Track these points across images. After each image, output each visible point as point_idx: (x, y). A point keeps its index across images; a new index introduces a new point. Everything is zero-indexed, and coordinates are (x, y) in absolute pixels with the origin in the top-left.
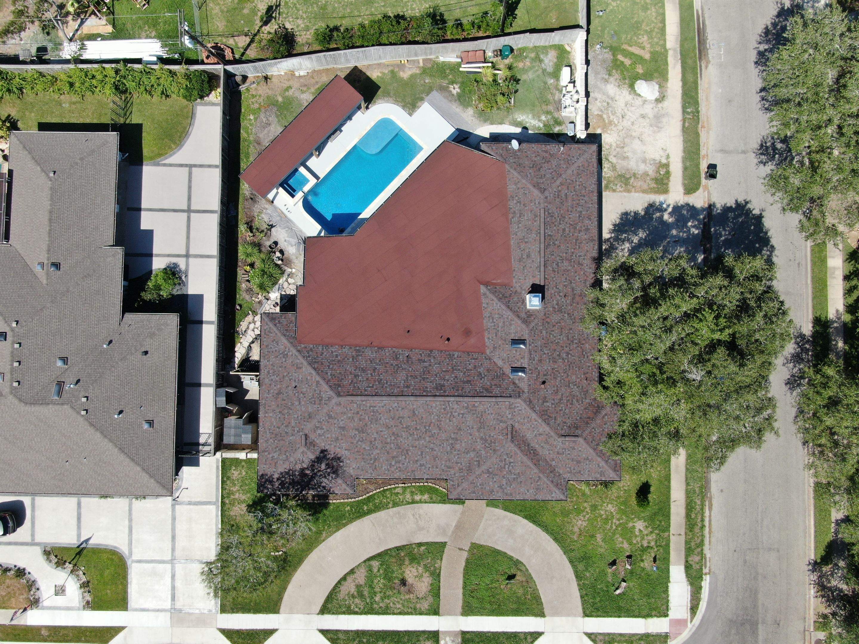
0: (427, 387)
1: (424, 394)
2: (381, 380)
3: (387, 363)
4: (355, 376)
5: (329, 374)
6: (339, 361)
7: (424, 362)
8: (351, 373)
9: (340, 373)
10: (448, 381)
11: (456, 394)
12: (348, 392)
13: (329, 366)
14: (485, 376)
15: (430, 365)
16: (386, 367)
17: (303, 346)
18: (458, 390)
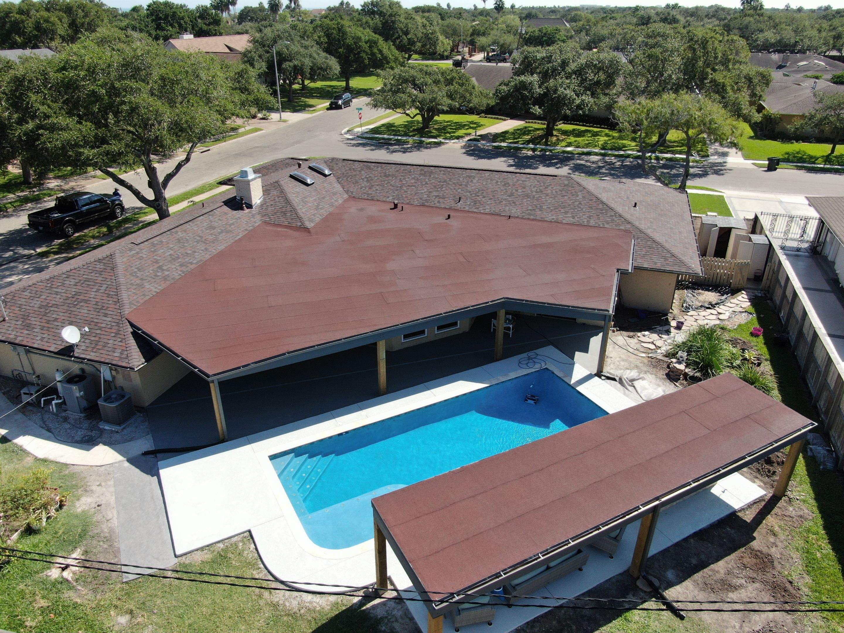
0: (444, 174)
1: (449, 170)
2: (503, 185)
3: (491, 199)
4: (541, 191)
5: (580, 197)
6: (564, 207)
7: (437, 196)
8: (547, 195)
9: (563, 196)
10: (414, 178)
11: (409, 167)
12: (553, 179)
13: (580, 203)
14: (363, 179)
15: (430, 192)
16: (494, 196)
17: (622, 227)
18: (404, 170)
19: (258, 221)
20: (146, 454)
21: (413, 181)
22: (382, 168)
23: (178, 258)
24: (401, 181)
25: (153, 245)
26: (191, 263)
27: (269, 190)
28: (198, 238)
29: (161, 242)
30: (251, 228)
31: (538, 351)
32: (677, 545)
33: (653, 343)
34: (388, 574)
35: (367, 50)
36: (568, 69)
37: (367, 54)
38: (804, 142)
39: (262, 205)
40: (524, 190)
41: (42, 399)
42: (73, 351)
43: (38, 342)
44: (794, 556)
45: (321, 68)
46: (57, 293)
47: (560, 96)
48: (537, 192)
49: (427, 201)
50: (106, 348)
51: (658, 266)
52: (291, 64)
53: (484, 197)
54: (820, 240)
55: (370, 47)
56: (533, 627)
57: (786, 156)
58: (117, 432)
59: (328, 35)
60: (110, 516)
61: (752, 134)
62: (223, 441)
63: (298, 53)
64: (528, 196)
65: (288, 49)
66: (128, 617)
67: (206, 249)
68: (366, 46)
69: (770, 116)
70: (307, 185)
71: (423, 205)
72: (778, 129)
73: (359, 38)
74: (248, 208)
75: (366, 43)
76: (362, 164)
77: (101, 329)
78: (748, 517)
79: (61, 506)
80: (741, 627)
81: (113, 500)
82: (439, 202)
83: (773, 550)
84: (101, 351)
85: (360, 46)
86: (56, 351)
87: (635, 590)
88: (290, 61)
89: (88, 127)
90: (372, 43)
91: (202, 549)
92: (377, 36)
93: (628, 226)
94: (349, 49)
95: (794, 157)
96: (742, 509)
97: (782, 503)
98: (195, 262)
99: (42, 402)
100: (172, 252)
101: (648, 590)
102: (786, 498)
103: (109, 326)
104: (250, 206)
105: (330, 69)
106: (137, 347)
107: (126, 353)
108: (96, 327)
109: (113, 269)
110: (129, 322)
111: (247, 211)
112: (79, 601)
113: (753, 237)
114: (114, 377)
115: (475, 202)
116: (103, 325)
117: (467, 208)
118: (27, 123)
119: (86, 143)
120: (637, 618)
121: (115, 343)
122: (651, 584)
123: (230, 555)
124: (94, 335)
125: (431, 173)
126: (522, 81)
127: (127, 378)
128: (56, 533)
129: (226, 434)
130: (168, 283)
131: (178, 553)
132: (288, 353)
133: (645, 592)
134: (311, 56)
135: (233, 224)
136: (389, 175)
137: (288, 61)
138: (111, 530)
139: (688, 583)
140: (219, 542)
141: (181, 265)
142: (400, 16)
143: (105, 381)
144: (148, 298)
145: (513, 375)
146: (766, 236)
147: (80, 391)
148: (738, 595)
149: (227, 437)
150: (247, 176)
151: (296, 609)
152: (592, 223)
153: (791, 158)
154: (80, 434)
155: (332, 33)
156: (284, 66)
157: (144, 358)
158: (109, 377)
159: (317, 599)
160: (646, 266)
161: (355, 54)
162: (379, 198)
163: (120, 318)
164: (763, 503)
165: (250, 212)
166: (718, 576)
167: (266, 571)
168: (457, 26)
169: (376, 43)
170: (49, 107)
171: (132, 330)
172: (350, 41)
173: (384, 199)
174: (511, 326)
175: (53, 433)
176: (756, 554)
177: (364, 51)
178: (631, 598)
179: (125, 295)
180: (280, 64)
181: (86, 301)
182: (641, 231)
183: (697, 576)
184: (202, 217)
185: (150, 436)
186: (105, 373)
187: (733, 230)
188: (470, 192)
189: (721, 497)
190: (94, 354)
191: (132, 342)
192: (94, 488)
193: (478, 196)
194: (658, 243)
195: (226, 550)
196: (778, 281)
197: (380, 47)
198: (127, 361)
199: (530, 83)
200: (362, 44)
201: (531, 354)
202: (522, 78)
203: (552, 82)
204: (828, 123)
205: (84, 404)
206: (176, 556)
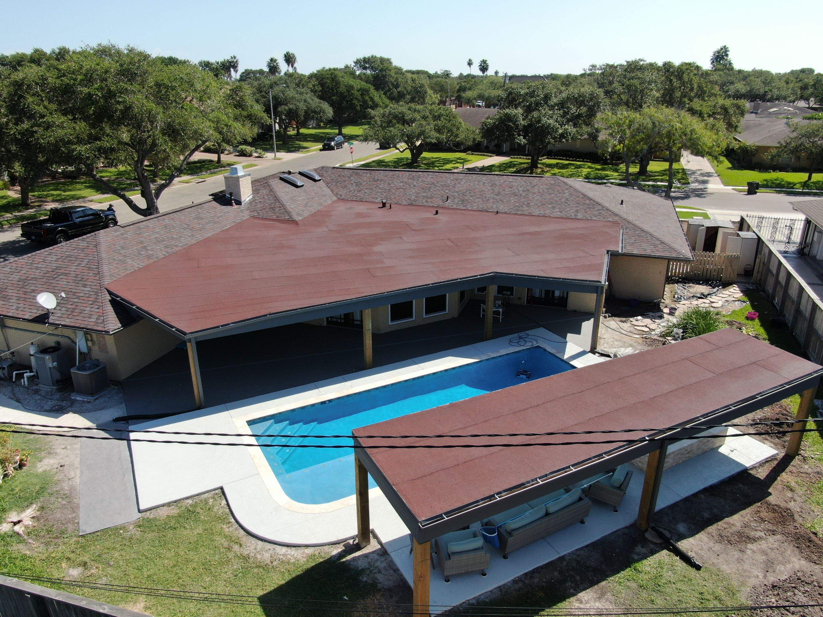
0: (432, 178)
3: (478, 198)
4: (528, 190)
5: (567, 194)
6: (552, 203)
7: (424, 197)
10: (402, 182)
12: (540, 180)
14: (352, 184)
15: (418, 193)
16: (481, 195)
17: (610, 219)
18: (392, 175)
19: (246, 215)
20: (117, 420)
21: (402, 184)
22: (371, 174)
23: (164, 241)
24: (389, 184)
25: (139, 228)
26: (177, 246)
27: (259, 190)
28: (186, 226)
29: (148, 226)
30: (239, 221)
31: (529, 332)
32: (686, 500)
33: (646, 326)
34: (371, 527)
35: (359, 97)
36: (551, 103)
37: (359, 101)
38: (780, 171)
39: (251, 202)
40: (510, 189)
41: (14, 373)
42: (48, 318)
43: (13, 311)
44: (816, 510)
45: (315, 112)
46: (37, 268)
47: (543, 125)
48: (524, 191)
49: (415, 201)
50: (82, 315)
51: (648, 252)
52: (287, 108)
53: (472, 196)
54: (807, 241)
55: (362, 95)
56: (532, 577)
57: (765, 183)
58: (90, 402)
59: (322, 84)
60: (72, 474)
61: (730, 166)
62: (199, 408)
63: (293, 98)
64: (515, 195)
65: (283, 94)
66: (80, 569)
67: (192, 235)
68: (357, 94)
69: (746, 148)
70: (297, 186)
71: (411, 205)
72: (755, 160)
73: (352, 87)
74: (237, 204)
75: (358, 91)
76: (351, 171)
77: (78, 298)
78: (762, 474)
79: (21, 466)
80: (765, 577)
81: (77, 462)
82: (427, 201)
83: (792, 505)
84: (77, 318)
85: (352, 94)
86: (31, 318)
87: (644, 542)
88: (286, 105)
89: (81, 126)
90: (364, 92)
91: (169, 504)
92: (369, 85)
93: (617, 218)
94: (342, 96)
95: (773, 183)
96: (754, 467)
97: (796, 461)
98: (180, 245)
99: (14, 376)
100: (157, 235)
101: (659, 541)
102: (800, 457)
103: (87, 295)
104: (239, 203)
105: (324, 112)
106: (114, 313)
107: (102, 318)
108: (74, 297)
109: (96, 246)
110: (108, 291)
111: (235, 206)
112: (28, 553)
113: (740, 233)
114: (89, 349)
115: (463, 201)
116: (82, 295)
117: (455, 206)
118: (23, 122)
119: (80, 141)
120: (648, 569)
121: (92, 310)
122: (661, 535)
123: (198, 510)
124: (71, 303)
125: (419, 177)
126: (507, 114)
127: (103, 348)
128: (12, 490)
129: (202, 400)
130: (151, 261)
131: (142, 507)
132: (270, 314)
133: (655, 544)
134: (305, 101)
135: (221, 217)
136: (378, 180)
137: (283, 105)
138: (72, 489)
139: (702, 536)
140: (187, 498)
141: (166, 247)
142: (390, 70)
143: (81, 353)
144: (129, 272)
145: (503, 352)
146: (754, 232)
147: (53, 362)
148: (759, 547)
149: (203, 404)
150: (237, 173)
151: (268, 562)
152: (580, 216)
153: (769, 184)
154: (50, 404)
155: (326, 82)
156: (279, 109)
157: (121, 323)
158: (84, 350)
159: (292, 551)
160: (635, 252)
161: (347, 101)
162: (367, 200)
163: (99, 288)
164: (776, 462)
165: (239, 208)
166: (734, 529)
167: (237, 526)
168: (444, 84)
169: (367, 91)
170: (45, 107)
171: (110, 298)
172: (342, 89)
173: (373, 200)
174: (501, 310)
175: (22, 404)
176: (774, 509)
177: (356, 98)
178: (639, 549)
179: (105, 268)
180: (275, 107)
181: (66, 274)
182: (629, 222)
183: (712, 529)
184: (190, 209)
185: (123, 405)
186: (81, 344)
187: (720, 229)
188: (457, 192)
189: (730, 456)
190: (69, 320)
191: (110, 309)
192: (59, 451)
193: (466, 196)
194: (647, 232)
195: (195, 505)
196: (769, 271)
197: (371, 95)
198: (103, 325)
199: (515, 116)
200: (355, 92)
201: (522, 334)
202: (507, 111)
203: (535, 114)
204: (804, 149)
205: (57, 376)
206: (139, 511)
